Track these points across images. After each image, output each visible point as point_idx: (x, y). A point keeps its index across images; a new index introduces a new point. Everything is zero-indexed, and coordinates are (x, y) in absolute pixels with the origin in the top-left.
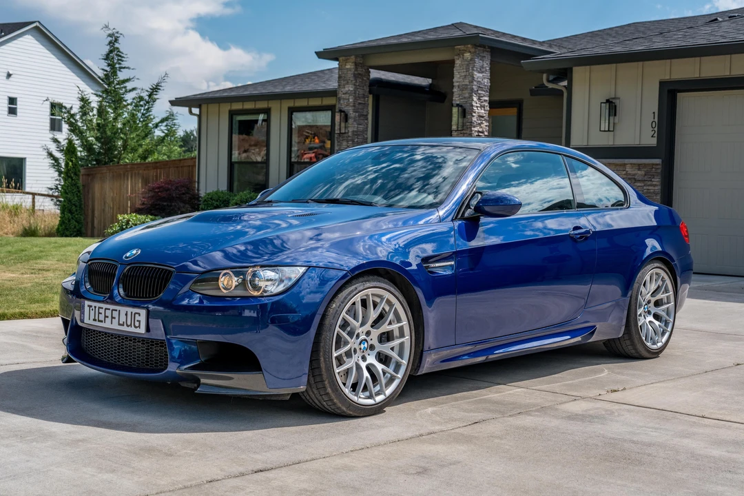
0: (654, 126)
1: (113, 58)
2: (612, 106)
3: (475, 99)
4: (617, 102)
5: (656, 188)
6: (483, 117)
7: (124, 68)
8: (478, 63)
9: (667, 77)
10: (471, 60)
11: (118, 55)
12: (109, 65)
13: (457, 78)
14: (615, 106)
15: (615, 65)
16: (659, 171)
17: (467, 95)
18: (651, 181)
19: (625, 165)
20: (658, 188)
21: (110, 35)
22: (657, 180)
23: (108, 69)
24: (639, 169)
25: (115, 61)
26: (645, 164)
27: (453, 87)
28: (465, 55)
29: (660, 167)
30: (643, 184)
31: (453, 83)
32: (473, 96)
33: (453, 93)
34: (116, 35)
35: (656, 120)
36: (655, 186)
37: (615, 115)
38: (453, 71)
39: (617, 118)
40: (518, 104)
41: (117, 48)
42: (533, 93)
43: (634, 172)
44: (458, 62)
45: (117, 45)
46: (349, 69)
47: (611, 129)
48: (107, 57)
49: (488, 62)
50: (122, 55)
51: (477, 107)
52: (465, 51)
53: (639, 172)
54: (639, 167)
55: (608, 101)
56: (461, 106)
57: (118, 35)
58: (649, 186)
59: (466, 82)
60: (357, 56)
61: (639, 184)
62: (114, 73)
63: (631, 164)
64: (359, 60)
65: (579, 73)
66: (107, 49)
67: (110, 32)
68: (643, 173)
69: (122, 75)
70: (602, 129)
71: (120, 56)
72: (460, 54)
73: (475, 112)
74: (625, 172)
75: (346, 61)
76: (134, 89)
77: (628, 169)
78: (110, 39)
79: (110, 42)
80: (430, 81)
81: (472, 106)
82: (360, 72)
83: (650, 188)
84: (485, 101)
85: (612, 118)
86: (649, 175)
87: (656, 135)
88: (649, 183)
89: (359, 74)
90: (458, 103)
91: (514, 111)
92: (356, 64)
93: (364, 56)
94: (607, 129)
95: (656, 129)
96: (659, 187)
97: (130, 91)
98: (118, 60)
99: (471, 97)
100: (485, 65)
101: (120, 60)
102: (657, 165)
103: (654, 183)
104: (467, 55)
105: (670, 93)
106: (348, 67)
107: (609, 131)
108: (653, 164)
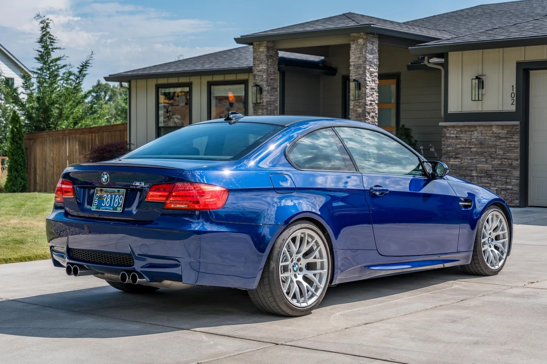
0: (513, 96)
1: (46, 41)
2: (480, 81)
3: (368, 75)
4: (484, 78)
5: (516, 143)
6: (374, 89)
7: (56, 48)
8: (370, 46)
9: (522, 59)
10: (364, 45)
11: (50, 38)
12: (43, 47)
13: (353, 59)
14: (483, 81)
15: (481, 50)
16: (518, 130)
17: (361, 72)
18: (512, 138)
19: (491, 126)
20: (518, 143)
21: (41, 22)
22: (517, 138)
23: (42, 50)
24: (503, 129)
25: (48, 43)
26: (507, 125)
27: (349, 66)
28: (359, 40)
29: (519, 127)
30: (506, 141)
31: (349, 62)
32: (366, 73)
33: (350, 70)
34: (47, 21)
35: (515, 91)
36: (515, 141)
37: (483, 88)
38: (349, 53)
39: (484, 90)
40: (397, 77)
41: (49, 32)
42: (410, 68)
43: (499, 132)
44: (353, 46)
45: (48, 30)
46: (263, 52)
47: (480, 99)
48: (41, 41)
49: (377, 46)
50: (54, 38)
51: (369, 81)
52: (359, 38)
53: (503, 132)
54: (503, 127)
55: (477, 78)
56: (357, 81)
57: (49, 21)
58: (511, 141)
59: (361, 62)
60: (268, 42)
61: (502, 141)
62: (48, 54)
63: (496, 125)
64: (270, 45)
65: (453, 57)
66: (39, 34)
67: (41, 20)
68: (506, 132)
69: (54, 55)
70: (474, 99)
71: (52, 39)
72: (355, 40)
73: (368, 86)
74: (491, 132)
75: (260, 45)
76: (64, 66)
77: (494, 129)
78: (42, 25)
79: (43, 28)
80: (323, 58)
81: (366, 80)
82: (271, 54)
83: (512, 143)
84: (375, 76)
85: (480, 90)
86: (511, 134)
87: (515, 103)
88: (511, 139)
89: (271, 56)
90: (354, 78)
91: (394, 81)
92: (268, 48)
93: (273, 42)
94: (477, 99)
95: (515, 98)
96: (519, 143)
97: (62, 68)
98: (51, 42)
99: (364, 73)
100: (375, 48)
101: (53, 42)
102: (517, 125)
103: (515, 140)
104: (361, 41)
105: (525, 71)
106: (261, 50)
107: (478, 100)
108: (513, 125)
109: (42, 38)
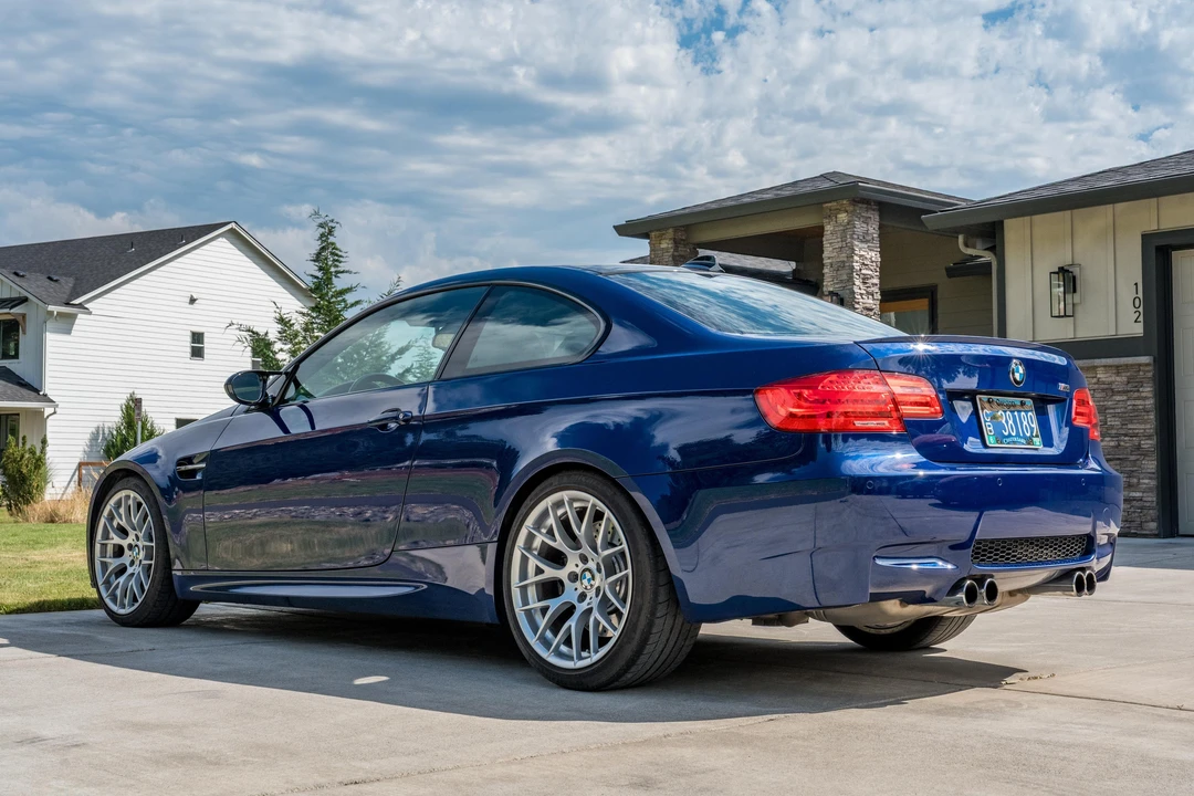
0: (1137, 305)
1: (326, 259)
2: (1068, 277)
3: (857, 282)
4: (1076, 271)
5: (1147, 402)
6: (871, 310)
7: (343, 272)
8: (860, 227)
9: (1153, 227)
10: (848, 224)
11: (332, 254)
12: (320, 269)
13: (829, 252)
14: (1074, 278)
15: (1069, 212)
16: (1150, 375)
17: (845, 277)
18: (1138, 391)
19: (1095, 368)
20: (1150, 402)
21: (321, 226)
22: (1148, 390)
23: (319, 274)
24: (1118, 374)
25: (330, 263)
26: (1127, 365)
27: (822, 266)
28: (839, 216)
29: (1151, 368)
30: (1125, 398)
31: (823, 259)
32: (853, 277)
33: (823, 275)
34: (330, 224)
35: (1140, 295)
36: (1145, 398)
37: (1075, 291)
38: (822, 242)
39: (1077, 296)
40: (930, 293)
41: (333, 244)
42: (951, 273)
43: (1110, 379)
44: (828, 228)
45: (331, 239)
46: (667, 250)
47: (1069, 312)
48: (317, 258)
49: (876, 226)
50: (340, 253)
51: (861, 294)
52: (839, 211)
53: (1118, 379)
54: (1118, 369)
55: (1062, 271)
56: (837, 294)
57: (333, 225)
58: (1135, 399)
59: (843, 257)
60: (676, 229)
61: (1118, 398)
62: (328, 281)
63: (1105, 366)
64: (680, 235)
65: (1014, 230)
66: (316, 246)
67: (321, 221)
68: (1125, 379)
69: (339, 283)
70: (1056, 313)
71: (337, 255)
72: (832, 215)
73: (858, 303)
74: (1095, 380)
75: (661, 238)
76: (357, 303)
77: (1101, 375)
78: (322, 230)
79: (322, 235)
80: (793, 265)
81: (854, 293)
82: (682, 253)
83: (1138, 402)
84: (875, 285)
85: (1069, 297)
86: (1134, 383)
87: (1141, 319)
88: (1136, 394)
89: (682, 256)
90: (831, 289)
91: (923, 304)
92: (676, 242)
93: (687, 228)
94: (1062, 314)
95: (1141, 309)
96: (1152, 401)
97: (352, 305)
98: (334, 260)
99: (851, 279)
100: (871, 230)
101: (337, 261)
102: (1147, 365)
103: (1144, 395)
104: (843, 217)
105: (1160, 253)
106: (664, 245)
107: (1065, 316)
108: (1140, 365)
109: (319, 254)
